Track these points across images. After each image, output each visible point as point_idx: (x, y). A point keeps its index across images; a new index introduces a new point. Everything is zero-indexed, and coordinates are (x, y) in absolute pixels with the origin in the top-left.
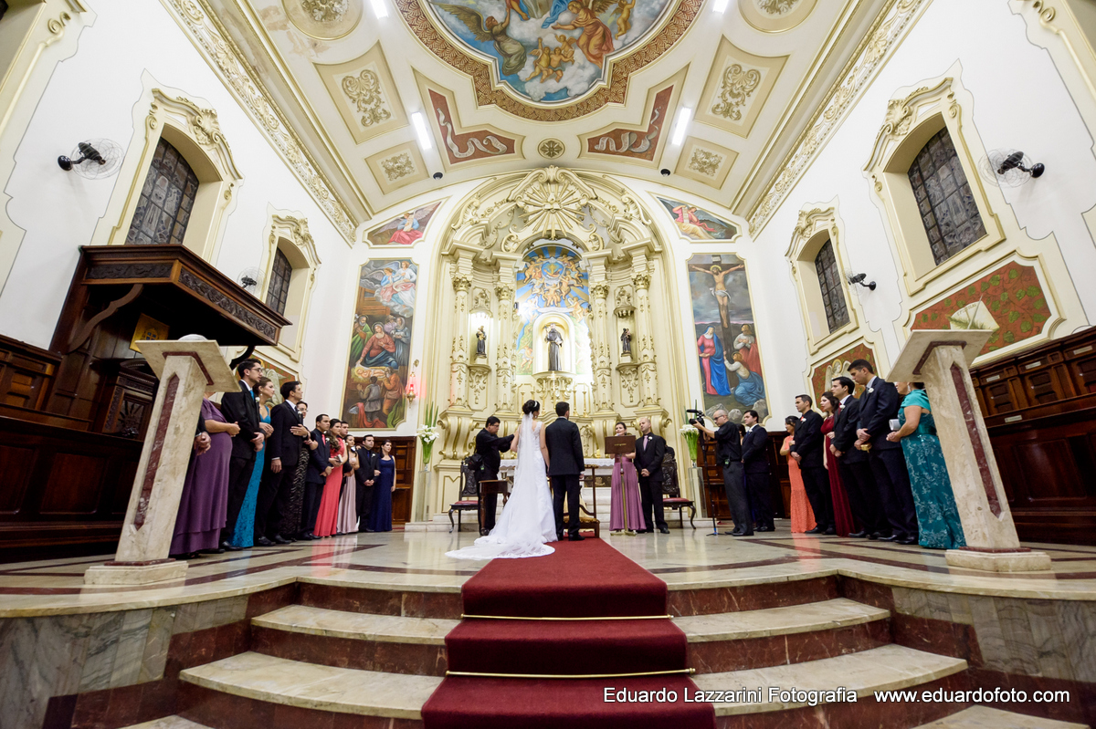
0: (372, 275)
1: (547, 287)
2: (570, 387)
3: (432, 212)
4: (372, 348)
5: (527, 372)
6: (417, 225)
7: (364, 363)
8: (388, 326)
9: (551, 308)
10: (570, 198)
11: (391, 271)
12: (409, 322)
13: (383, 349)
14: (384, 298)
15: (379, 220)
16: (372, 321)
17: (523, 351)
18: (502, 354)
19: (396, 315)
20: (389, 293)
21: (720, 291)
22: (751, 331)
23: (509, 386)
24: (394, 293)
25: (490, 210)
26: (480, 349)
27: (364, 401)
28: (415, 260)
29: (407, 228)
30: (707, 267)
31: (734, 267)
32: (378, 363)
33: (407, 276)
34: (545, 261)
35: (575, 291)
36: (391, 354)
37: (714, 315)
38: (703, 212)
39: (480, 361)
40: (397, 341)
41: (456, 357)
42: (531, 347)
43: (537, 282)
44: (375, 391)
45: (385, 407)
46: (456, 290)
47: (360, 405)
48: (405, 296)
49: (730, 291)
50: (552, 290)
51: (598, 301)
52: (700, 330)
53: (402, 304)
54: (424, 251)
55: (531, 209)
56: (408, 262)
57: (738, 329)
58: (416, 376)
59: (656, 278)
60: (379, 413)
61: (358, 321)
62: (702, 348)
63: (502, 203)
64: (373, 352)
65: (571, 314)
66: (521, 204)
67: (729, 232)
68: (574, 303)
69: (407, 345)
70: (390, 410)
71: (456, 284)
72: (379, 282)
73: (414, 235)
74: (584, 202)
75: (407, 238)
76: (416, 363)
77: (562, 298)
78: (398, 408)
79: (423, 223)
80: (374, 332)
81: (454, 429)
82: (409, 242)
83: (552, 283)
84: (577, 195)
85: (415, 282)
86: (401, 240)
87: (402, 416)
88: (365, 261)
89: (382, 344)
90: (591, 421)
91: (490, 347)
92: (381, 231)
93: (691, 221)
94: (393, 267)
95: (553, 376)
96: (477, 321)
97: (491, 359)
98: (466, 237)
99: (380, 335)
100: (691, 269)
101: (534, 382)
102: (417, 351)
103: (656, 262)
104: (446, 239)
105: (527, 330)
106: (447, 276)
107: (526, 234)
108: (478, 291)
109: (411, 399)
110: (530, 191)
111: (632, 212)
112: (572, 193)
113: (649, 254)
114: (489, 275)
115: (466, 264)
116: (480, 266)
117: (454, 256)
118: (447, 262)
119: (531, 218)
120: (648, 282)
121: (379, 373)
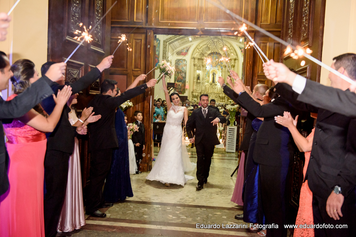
0: (178, 62)
1: (213, 62)
2: (216, 86)
3: (189, 48)
4: (178, 78)
5: (208, 82)
6: (186, 51)
7: (177, 81)
8: (181, 74)
9: (214, 68)
10: (219, 45)
11: (182, 62)
12: (185, 73)
13: (180, 79)
14: (180, 68)
15: (179, 49)
17: (207, 77)
18: (203, 80)
19: (183, 72)
20: (181, 67)
23: (204, 86)
24: (182, 67)
25: (202, 47)
26: (198, 78)
27: (178, 89)
28: (186, 60)
29: (184, 52)
32: (180, 82)
33: (185, 63)
34: (213, 56)
35: (220, 63)
36: (182, 80)
39: (199, 81)
40: (183, 77)
41: (194, 81)
42: (209, 77)
44: (180, 87)
45: (182, 90)
46: (194, 67)
47: (177, 90)
48: (184, 68)
50: (214, 64)
51: (224, 69)
53: (184, 69)
54: (188, 58)
55: (211, 47)
56: (185, 60)
58: (187, 84)
59: (236, 65)
60: (181, 91)
61: (175, 73)
63: (204, 45)
64: (179, 79)
65: (218, 69)
66: (209, 46)
68: (219, 67)
69: (185, 78)
70: (183, 91)
71: (194, 65)
72: (179, 64)
73: (186, 54)
74: (222, 46)
75: (184, 54)
76: (187, 82)
78: (184, 91)
79: (188, 51)
80: (179, 75)
81: (194, 95)
84: (221, 44)
85: (186, 65)
86: (183, 55)
87: (185, 92)
88: (176, 59)
89: (180, 78)
90: (220, 94)
92: (179, 52)
94: (182, 61)
95: (213, 84)
96: (198, 72)
97: (201, 81)
98: (197, 55)
99: (180, 76)
101: (209, 84)
102: (187, 80)
103: (237, 61)
104: (192, 54)
105: (208, 72)
106: (193, 63)
107: (209, 52)
108: (198, 65)
109: (187, 89)
110: (211, 43)
111: (232, 51)
112: (220, 44)
113: (235, 60)
114: (200, 61)
115: (196, 60)
116: (199, 59)
117: (194, 58)
118: (193, 60)
119: (210, 49)
120: (234, 66)
121: (180, 84)
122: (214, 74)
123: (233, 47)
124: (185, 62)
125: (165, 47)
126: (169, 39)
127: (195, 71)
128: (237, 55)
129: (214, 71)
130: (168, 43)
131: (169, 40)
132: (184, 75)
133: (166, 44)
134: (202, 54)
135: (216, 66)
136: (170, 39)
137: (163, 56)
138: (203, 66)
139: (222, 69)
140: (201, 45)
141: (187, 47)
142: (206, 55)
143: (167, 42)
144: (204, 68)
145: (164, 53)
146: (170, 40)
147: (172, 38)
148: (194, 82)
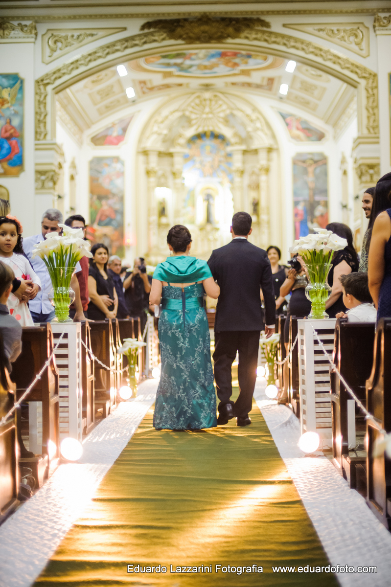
0: (97, 165)
1: (205, 162)
3: (129, 122)
4: (102, 215)
6: (121, 132)
7: (99, 224)
9: (207, 179)
10: (219, 109)
11: (109, 165)
12: (122, 199)
13: (107, 216)
14: (106, 184)
15: (98, 128)
16: (100, 198)
17: (189, 209)
18: (177, 215)
19: (114, 194)
20: (108, 180)
21: (310, 178)
22: (326, 204)
24: (111, 180)
25: (167, 117)
26: (162, 212)
28: (122, 157)
29: (115, 134)
30: (304, 162)
31: (321, 161)
32: (107, 224)
33: (118, 169)
34: (203, 143)
35: (224, 165)
36: (113, 220)
37: (305, 194)
38: (305, 122)
39: (164, 220)
40: (116, 212)
42: (193, 206)
43: (198, 159)
44: (106, 242)
45: (113, 251)
46: (149, 177)
48: (118, 182)
49: (317, 177)
50: (208, 166)
51: (237, 179)
52: (296, 203)
53: (116, 186)
54: (127, 150)
55: (193, 116)
56: (117, 159)
57: (318, 203)
58: (129, 232)
59: (274, 166)
61: (91, 199)
62: (296, 215)
63: (174, 112)
64: (103, 218)
65: (221, 183)
66: (187, 113)
67: (320, 137)
68: (222, 176)
69: (122, 213)
70: (116, 252)
71: (148, 173)
72: (101, 173)
73: (119, 139)
74: (228, 112)
75: (115, 141)
76: (129, 225)
77: (214, 171)
79: (124, 130)
80: (102, 205)
82: (117, 144)
83: (208, 160)
84: (224, 107)
85: (123, 173)
86: (111, 143)
88: (90, 158)
89: (107, 213)
91: (170, 210)
92: (99, 136)
93: (298, 129)
94: (108, 163)
95: (209, 227)
96: (163, 193)
98: (153, 143)
99: (105, 208)
100: (295, 163)
101: (196, 229)
102: (129, 218)
103: (274, 155)
104: (140, 141)
105: (191, 194)
106: (142, 169)
107: (190, 132)
108: (160, 173)
109: (129, 247)
110: (193, 104)
111: (258, 125)
112: (221, 106)
113: (270, 150)
114: (166, 160)
115: (153, 159)
116: (160, 154)
117: (145, 153)
118: (142, 158)
119: (194, 122)
120: (267, 170)
121: (107, 230)
122: (208, 198)
123: (260, 113)
124: (118, 166)
125: (41, 103)
126: (54, 73)
127: (149, 190)
128: (274, 136)
129: (208, 189)
130: (49, 88)
131: (53, 78)
132: (117, 207)
133: (45, 90)
134: (170, 140)
135: (213, 174)
136: (57, 75)
137: (36, 133)
138: (174, 174)
139: (232, 181)
140: (165, 112)
141: (121, 121)
142: (182, 141)
143: (48, 84)
144: (178, 181)
145: (40, 120)
146: (56, 79)
147: (63, 71)
148: (149, 223)
